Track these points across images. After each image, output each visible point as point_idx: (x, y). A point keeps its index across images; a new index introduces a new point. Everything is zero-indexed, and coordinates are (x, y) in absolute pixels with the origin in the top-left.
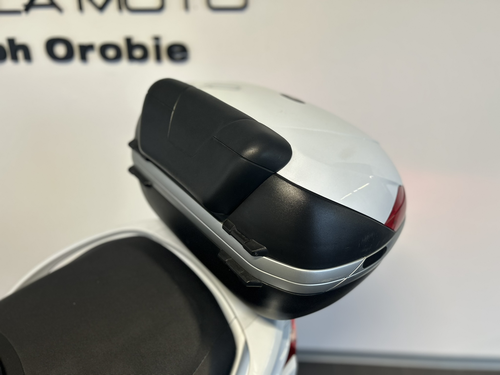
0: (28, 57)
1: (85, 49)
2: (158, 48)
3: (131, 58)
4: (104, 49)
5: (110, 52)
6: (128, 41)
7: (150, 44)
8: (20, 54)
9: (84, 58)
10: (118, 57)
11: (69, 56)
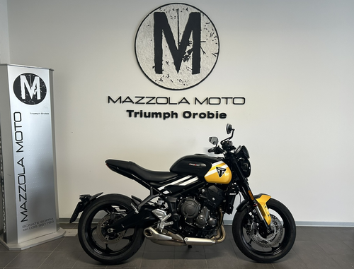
0: (177, 117)
1: (195, 114)
2: (217, 114)
3: (209, 117)
4: (201, 114)
5: (202, 116)
6: (209, 112)
7: (215, 113)
8: (174, 116)
9: (194, 117)
10: (205, 117)
11: (189, 117)
